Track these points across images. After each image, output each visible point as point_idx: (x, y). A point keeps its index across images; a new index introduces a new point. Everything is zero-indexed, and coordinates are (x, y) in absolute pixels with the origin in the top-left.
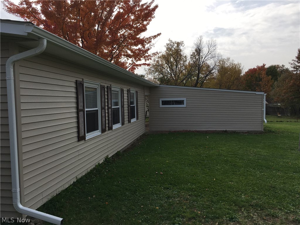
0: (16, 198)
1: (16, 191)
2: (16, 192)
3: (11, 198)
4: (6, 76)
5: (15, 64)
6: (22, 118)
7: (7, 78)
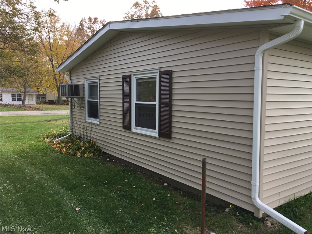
0: (255, 192)
1: (256, 184)
2: (255, 186)
3: (250, 190)
4: (254, 67)
5: (264, 53)
6: (267, 110)
7: (255, 69)
